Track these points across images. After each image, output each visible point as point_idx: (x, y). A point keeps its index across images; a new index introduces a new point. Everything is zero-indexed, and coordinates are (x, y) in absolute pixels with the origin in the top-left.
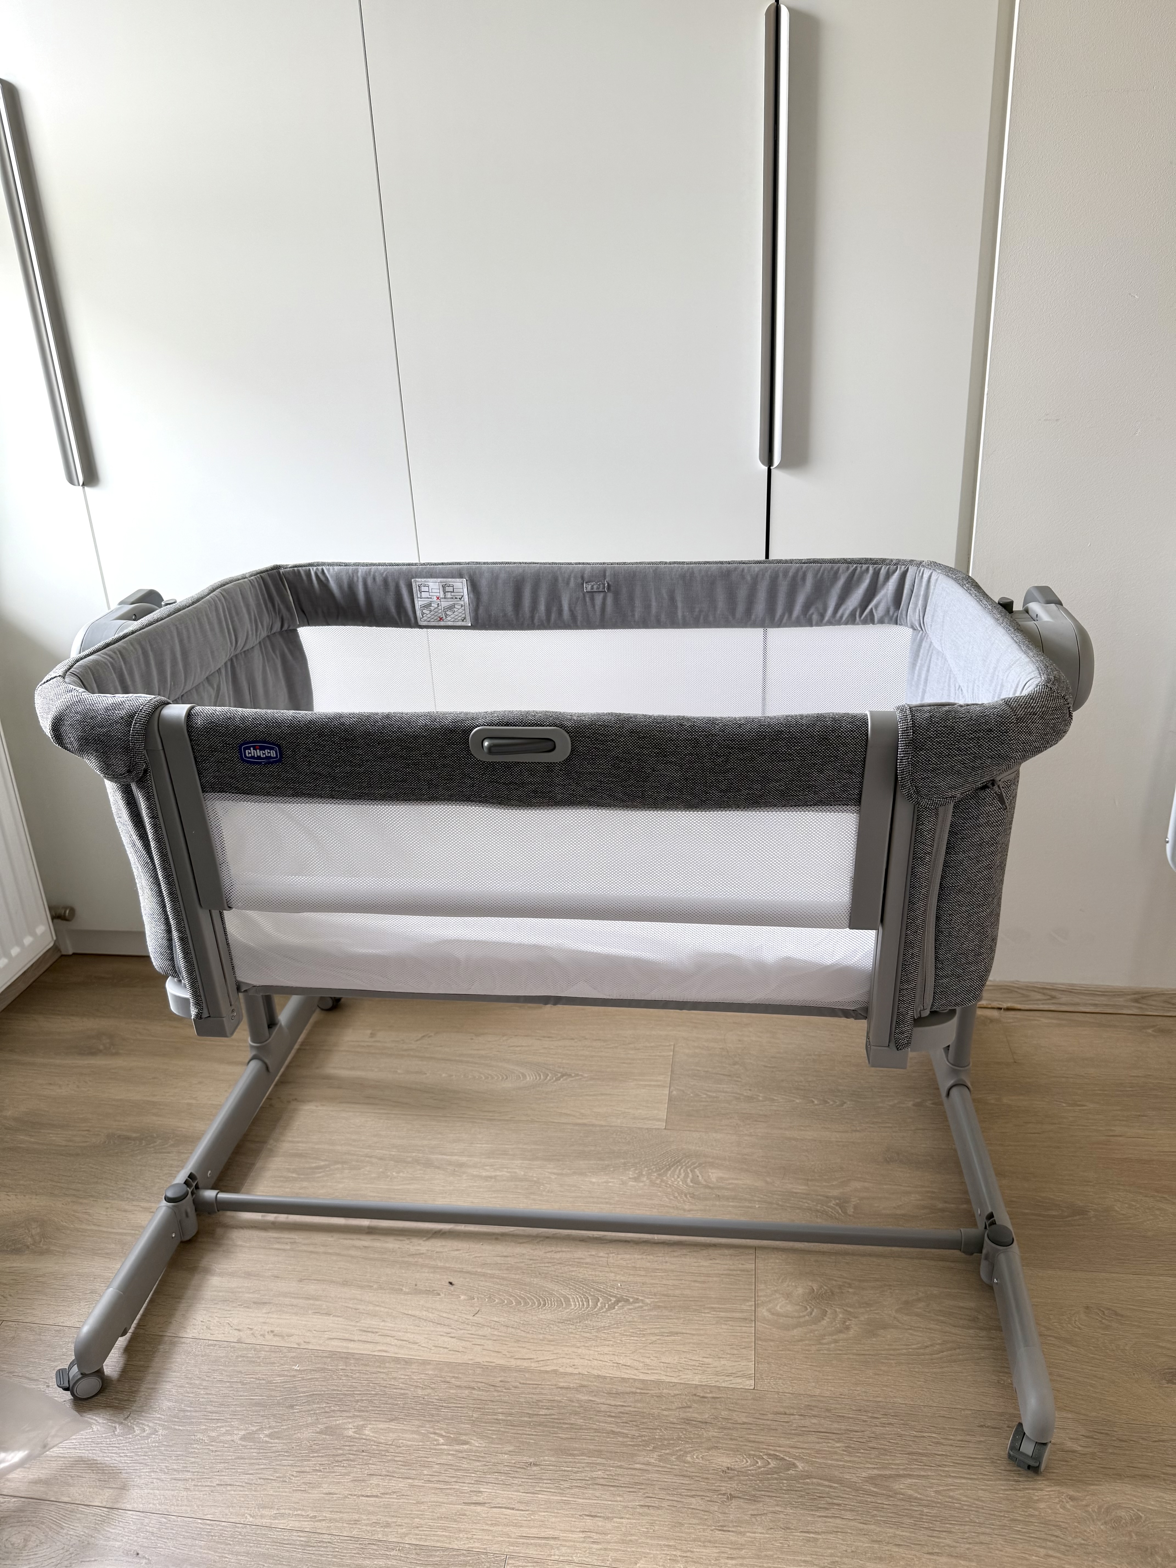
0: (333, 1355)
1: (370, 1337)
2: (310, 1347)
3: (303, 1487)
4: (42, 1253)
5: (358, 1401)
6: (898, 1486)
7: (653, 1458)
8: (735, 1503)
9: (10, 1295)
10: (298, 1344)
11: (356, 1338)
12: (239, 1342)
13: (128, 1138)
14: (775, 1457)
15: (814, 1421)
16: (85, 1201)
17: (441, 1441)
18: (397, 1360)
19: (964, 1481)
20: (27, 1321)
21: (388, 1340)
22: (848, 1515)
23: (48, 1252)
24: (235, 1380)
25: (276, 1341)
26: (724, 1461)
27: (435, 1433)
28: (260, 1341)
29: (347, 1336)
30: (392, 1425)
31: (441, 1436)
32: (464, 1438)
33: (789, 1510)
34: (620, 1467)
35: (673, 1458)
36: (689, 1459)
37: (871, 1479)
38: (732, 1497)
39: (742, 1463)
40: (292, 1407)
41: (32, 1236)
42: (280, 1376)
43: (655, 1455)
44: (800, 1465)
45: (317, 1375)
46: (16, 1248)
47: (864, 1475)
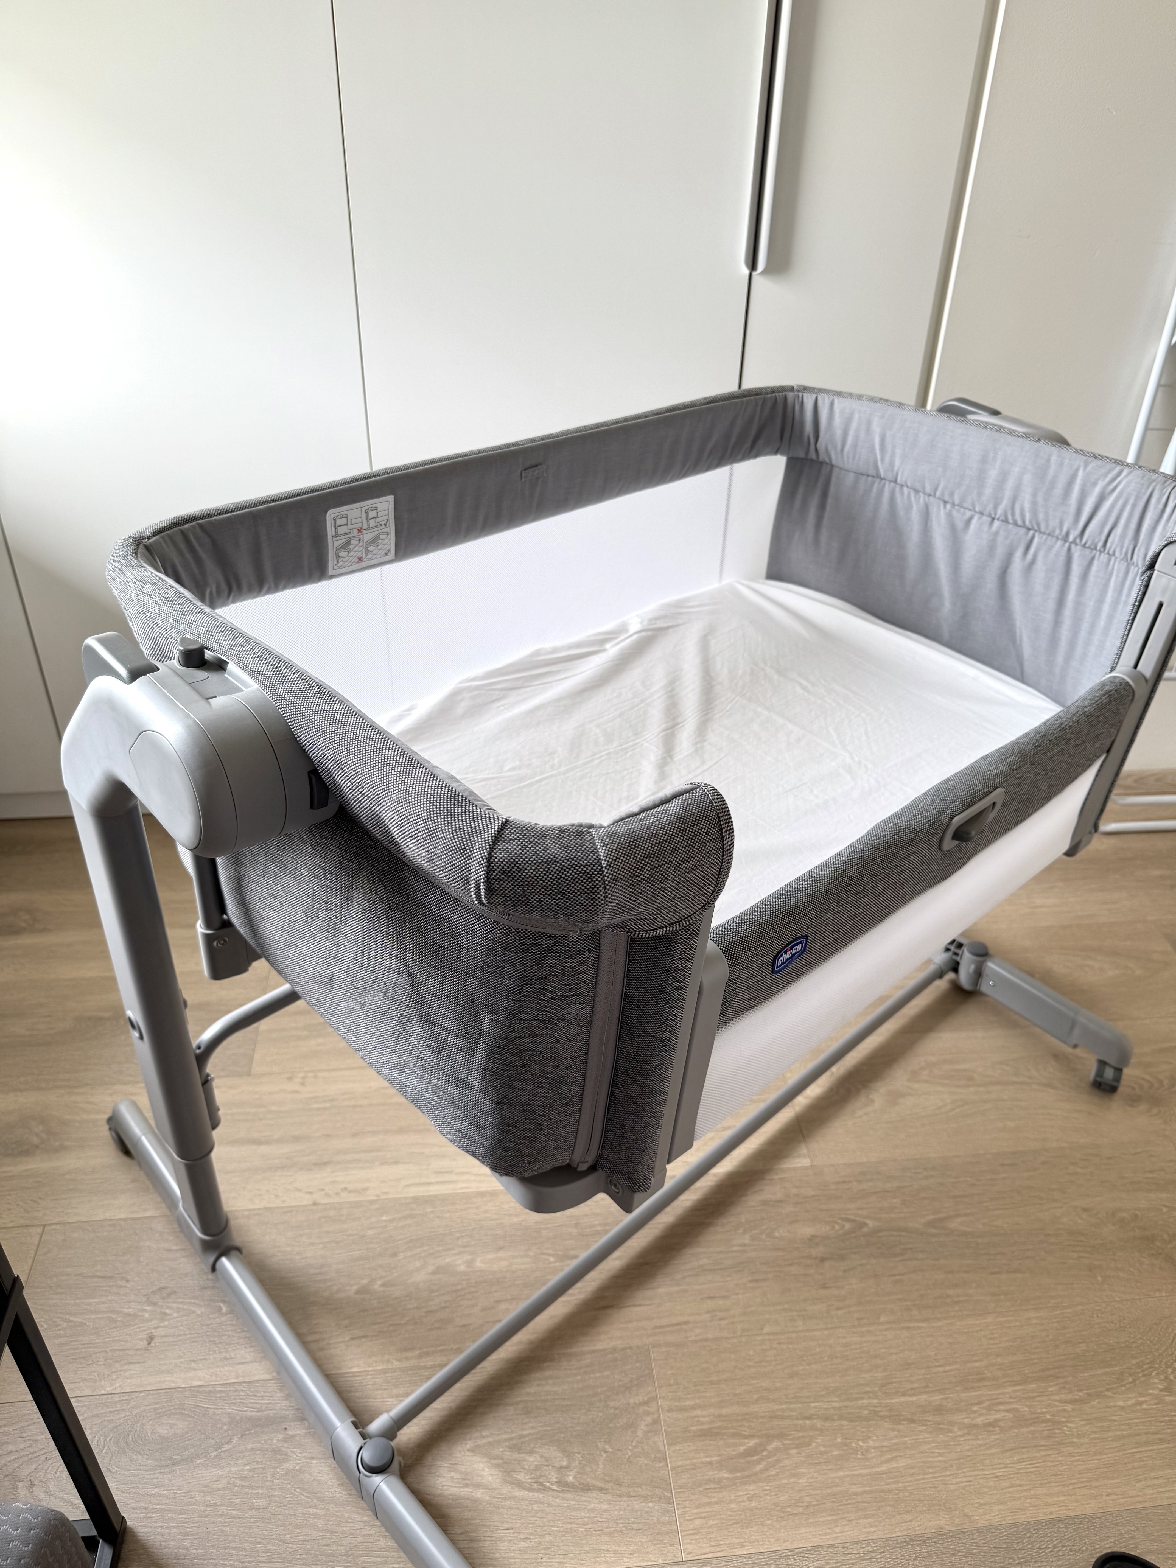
0: (416, 1200)
1: (447, 1178)
2: (390, 1196)
4: (56, 1150)
5: (458, 1239)
6: (954, 1224)
7: (746, 1240)
8: (827, 1264)
10: (377, 1196)
11: (433, 1180)
12: (315, 1204)
13: (100, 1019)
14: (848, 1220)
15: (870, 1184)
16: (80, 1090)
18: (481, 1194)
20: (72, 1220)
22: (921, 1256)
23: (63, 1148)
24: (326, 1240)
25: (353, 1198)
27: (544, 1254)
28: (336, 1200)
29: (424, 1180)
31: (549, 1255)
32: (572, 1253)
34: (721, 1252)
35: (764, 1237)
36: (777, 1234)
37: (930, 1224)
39: (824, 1229)
41: (37, 1135)
42: (371, 1228)
44: (871, 1223)
45: (409, 1222)
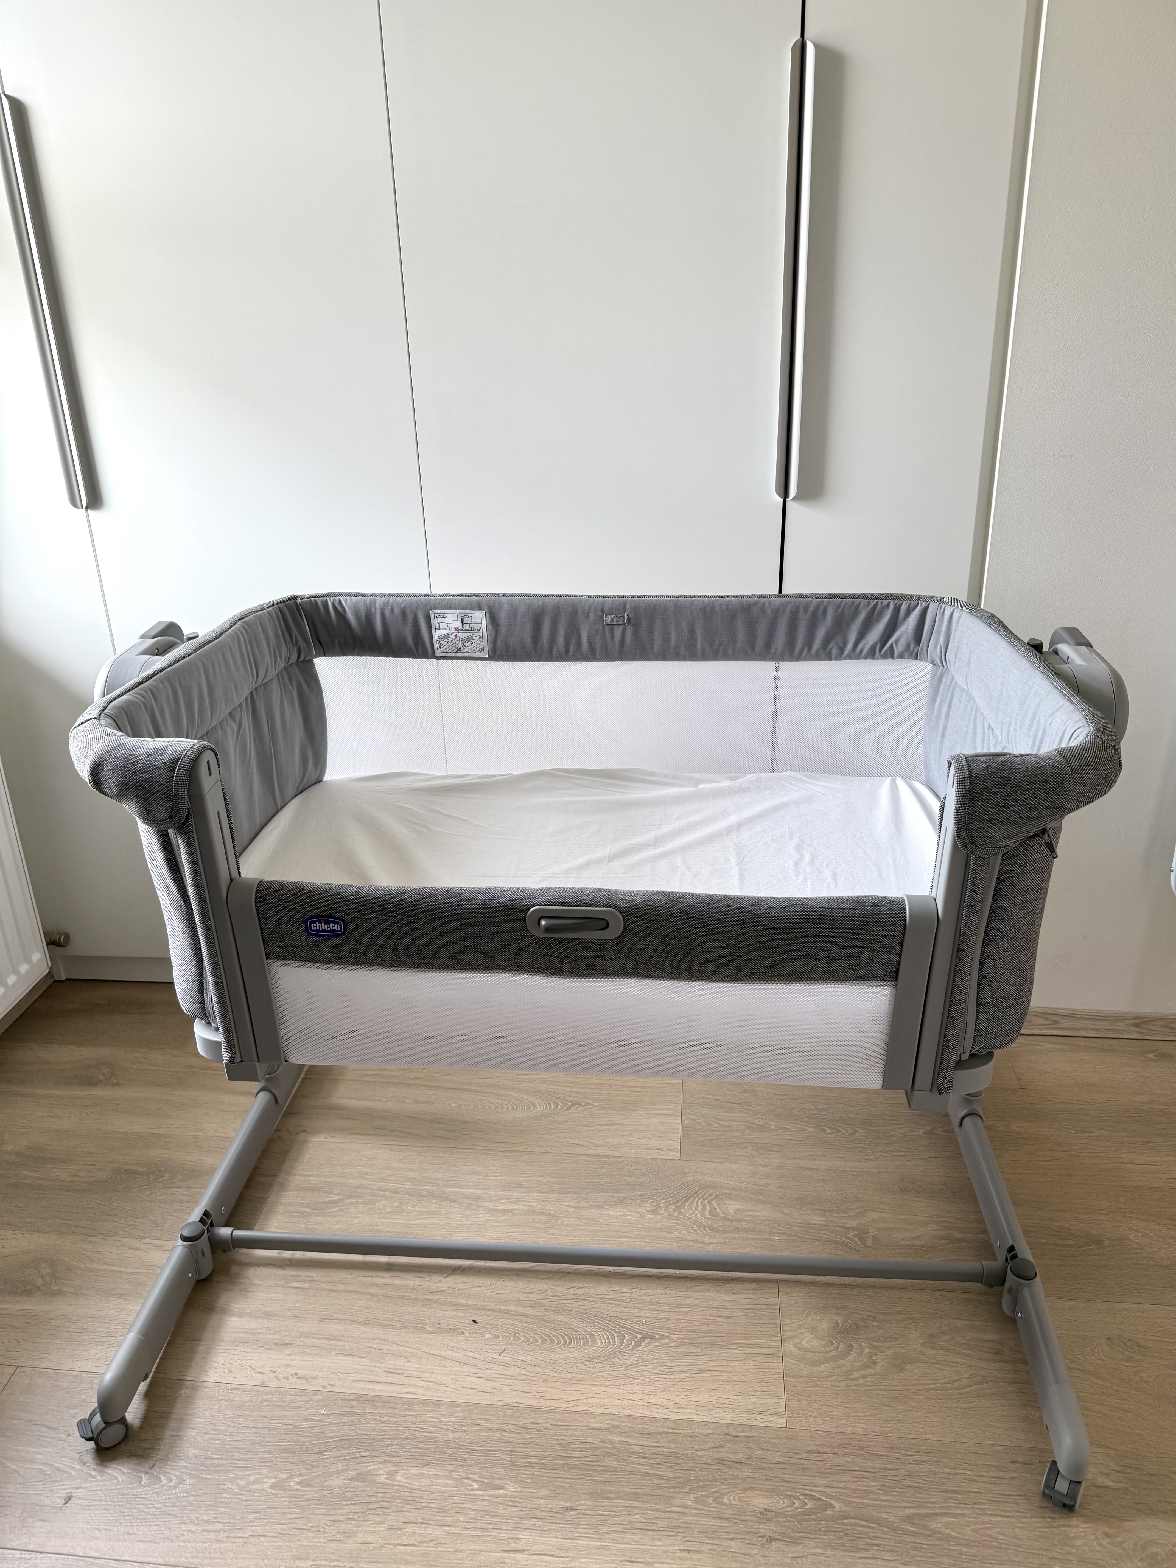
0: (359, 1398)
1: (395, 1378)
2: (335, 1389)
3: (338, 1537)
4: (54, 1294)
5: (388, 1446)
6: (935, 1525)
7: (690, 1501)
8: (774, 1545)
9: (24, 1340)
10: (323, 1387)
11: (382, 1380)
12: (263, 1385)
13: (135, 1173)
14: (812, 1498)
15: (848, 1459)
16: (94, 1239)
17: (475, 1486)
18: (425, 1402)
19: (999, 1519)
20: (43, 1366)
21: (414, 1381)
22: (888, 1556)
23: (60, 1293)
24: (261, 1425)
25: (300, 1385)
26: (762, 1502)
27: (468, 1478)
28: (284, 1384)
29: (372, 1378)
30: (425, 1471)
31: (475, 1481)
32: (498, 1482)
33: (829, 1552)
34: (658, 1510)
35: (710, 1500)
36: (726, 1500)
37: (908, 1519)
38: (771, 1539)
39: (779, 1504)
40: (321, 1452)
41: (42, 1276)
42: (306, 1420)
43: (692, 1497)
44: (837, 1505)
45: (345, 1419)
46: (27, 1290)
47: (901, 1513)
